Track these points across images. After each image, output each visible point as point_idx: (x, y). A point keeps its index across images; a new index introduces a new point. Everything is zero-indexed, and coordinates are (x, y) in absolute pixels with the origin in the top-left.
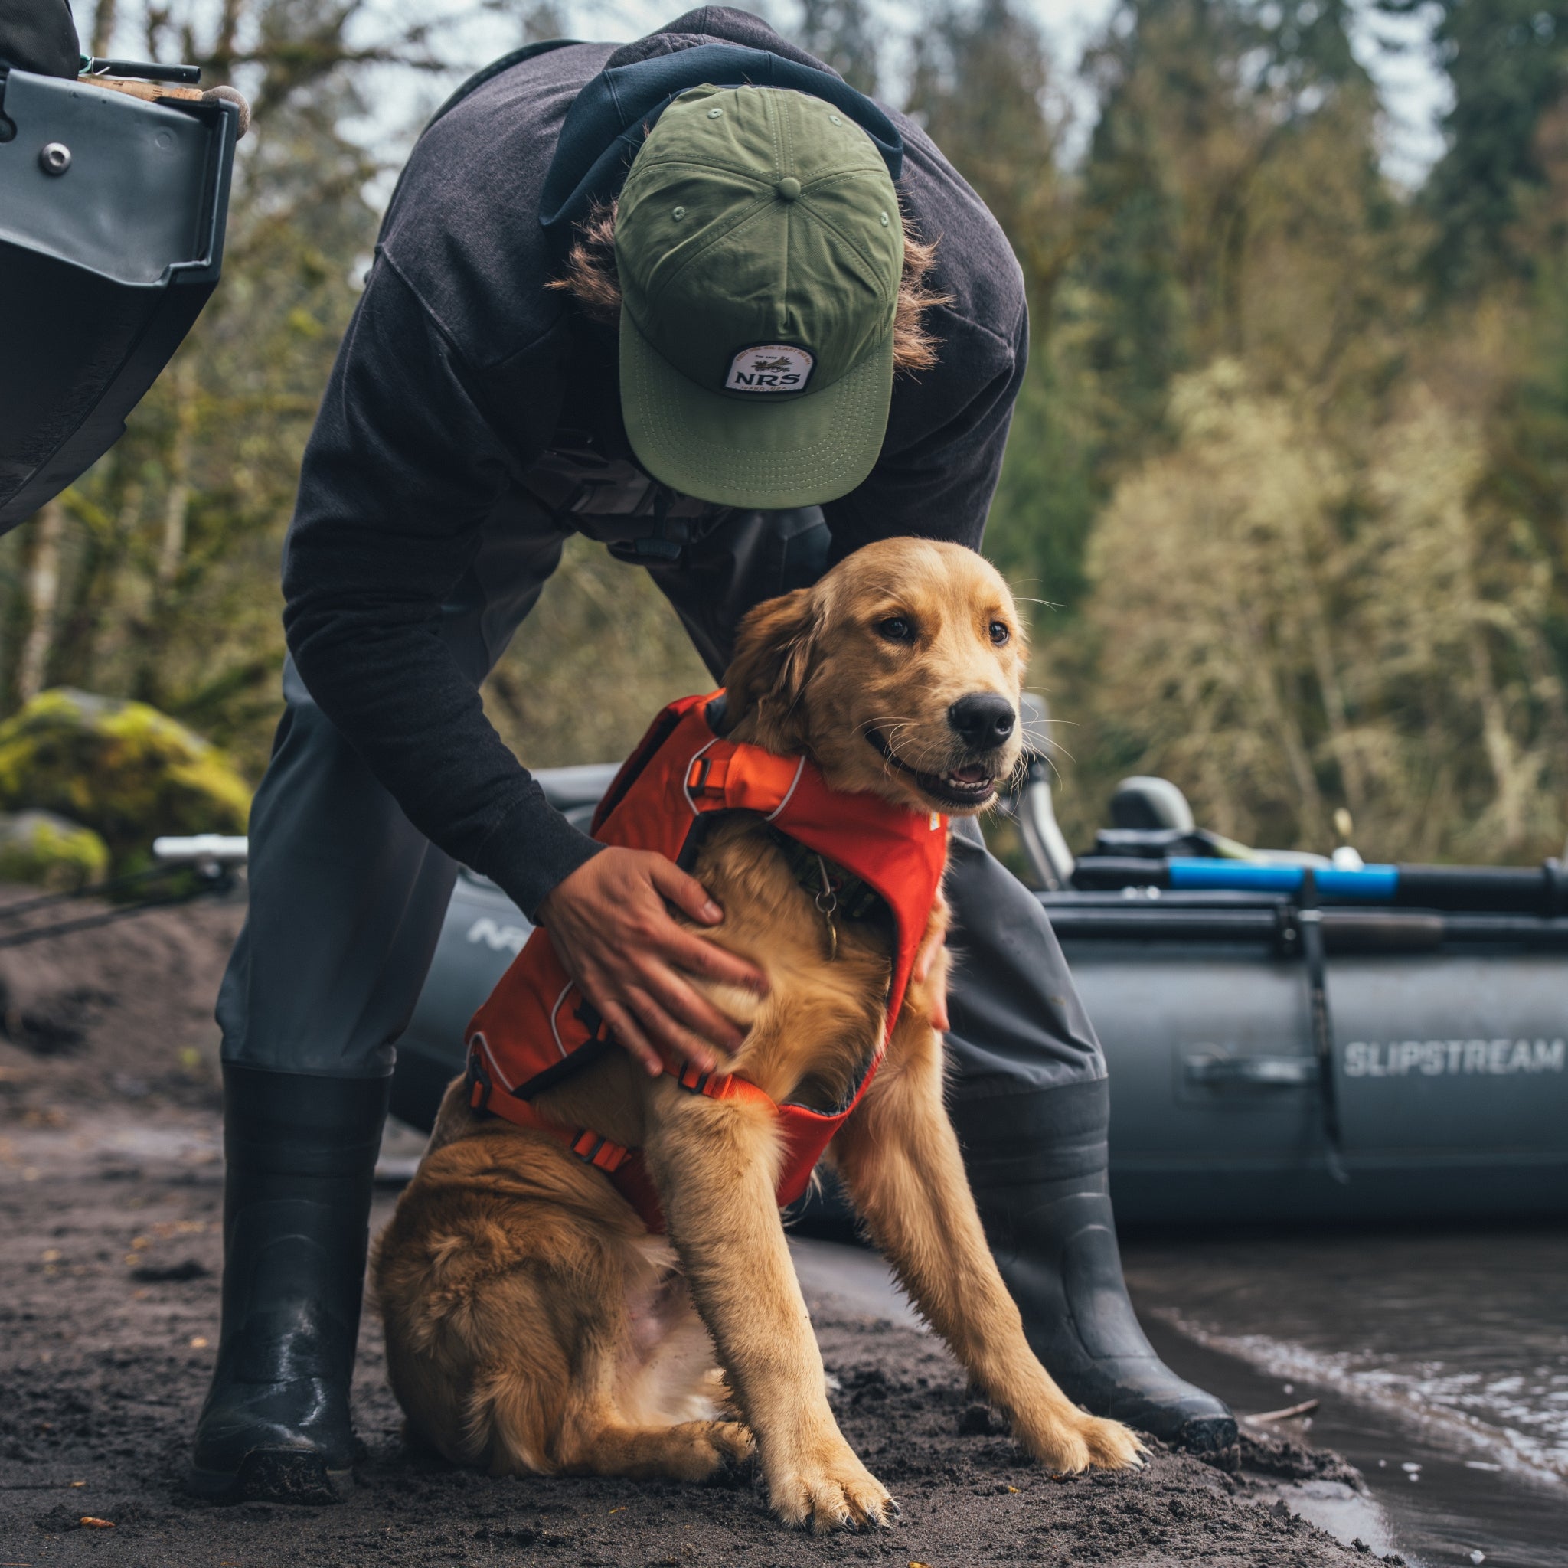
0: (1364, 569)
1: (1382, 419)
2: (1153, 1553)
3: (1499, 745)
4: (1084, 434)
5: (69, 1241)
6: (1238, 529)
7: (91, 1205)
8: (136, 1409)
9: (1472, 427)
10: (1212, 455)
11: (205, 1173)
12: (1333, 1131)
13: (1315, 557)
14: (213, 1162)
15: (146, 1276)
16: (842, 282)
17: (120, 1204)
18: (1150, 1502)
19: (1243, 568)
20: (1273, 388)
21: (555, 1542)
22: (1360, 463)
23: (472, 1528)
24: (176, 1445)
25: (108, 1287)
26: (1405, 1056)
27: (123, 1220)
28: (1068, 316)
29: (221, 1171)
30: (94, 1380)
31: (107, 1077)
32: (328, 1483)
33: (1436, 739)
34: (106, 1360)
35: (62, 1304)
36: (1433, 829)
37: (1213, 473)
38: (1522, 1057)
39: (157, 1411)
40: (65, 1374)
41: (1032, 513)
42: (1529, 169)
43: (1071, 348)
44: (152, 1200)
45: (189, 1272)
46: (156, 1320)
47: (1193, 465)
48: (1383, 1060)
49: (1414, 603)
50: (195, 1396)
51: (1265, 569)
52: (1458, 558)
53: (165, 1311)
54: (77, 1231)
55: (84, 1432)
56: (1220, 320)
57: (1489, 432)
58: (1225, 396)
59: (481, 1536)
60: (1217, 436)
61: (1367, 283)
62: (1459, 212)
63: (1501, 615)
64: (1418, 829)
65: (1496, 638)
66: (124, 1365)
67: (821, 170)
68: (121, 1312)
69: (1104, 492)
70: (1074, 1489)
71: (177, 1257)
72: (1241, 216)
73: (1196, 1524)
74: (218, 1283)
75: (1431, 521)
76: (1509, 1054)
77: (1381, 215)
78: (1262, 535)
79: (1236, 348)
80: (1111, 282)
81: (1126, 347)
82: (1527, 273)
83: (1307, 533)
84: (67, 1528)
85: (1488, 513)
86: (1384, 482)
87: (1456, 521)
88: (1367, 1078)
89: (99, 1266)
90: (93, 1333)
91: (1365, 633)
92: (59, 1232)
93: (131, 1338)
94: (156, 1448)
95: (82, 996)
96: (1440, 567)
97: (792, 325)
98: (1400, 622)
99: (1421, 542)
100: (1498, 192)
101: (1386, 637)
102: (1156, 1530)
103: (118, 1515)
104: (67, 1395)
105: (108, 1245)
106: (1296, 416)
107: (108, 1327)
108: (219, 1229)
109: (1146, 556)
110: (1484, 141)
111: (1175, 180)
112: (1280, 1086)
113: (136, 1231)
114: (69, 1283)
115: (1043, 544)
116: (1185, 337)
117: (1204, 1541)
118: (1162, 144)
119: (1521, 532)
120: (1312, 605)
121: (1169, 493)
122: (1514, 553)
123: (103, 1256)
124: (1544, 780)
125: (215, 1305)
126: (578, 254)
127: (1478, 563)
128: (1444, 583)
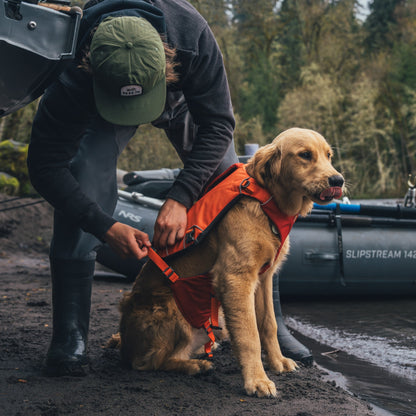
0: (348, 119)
1: (353, 81)
2: (303, 398)
3: (381, 165)
4: (278, 80)
5: (9, 293)
6: (316, 107)
7: (15, 282)
8: (30, 345)
9: (376, 84)
10: (310, 87)
11: (45, 273)
12: (342, 272)
13: (335, 115)
14: (47, 269)
15: (31, 304)
16: (146, 68)
17: (23, 282)
18: (302, 383)
19: (317, 117)
20: (327, 71)
21: (146, 391)
22: (348, 92)
23: (123, 385)
24: (42, 357)
25: (21, 308)
26: (361, 253)
27: (24, 287)
28: (275, 50)
29: (49, 272)
30: (19, 336)
31: (18, 244)
32: (82, 369)
33: (365, 163)
34: (22, 330)
35: (9, 312)
36: (363, 186)
37: (310, 92)
38: (391, 254)
39: (36, 346)
40: (11, 334)
41: (263, 100)
42: (392, 19)
43: (275, 58)
44: (31, 281)
45: (42, 304)
46: (35, 318)
47: (305, 90)
48: (356, 254)
49: (360, 128)
50: (47, 343)
51: (323, 118)
52: (372, 117)
53: (37, 315)
54: (12, 290)
55: (17, 353)
56: (313, 53)
57: (380, 85)
58: (314, 72)
59: (126, 388)
60: (312, 83)
61: (350, 46)
62: (374, 29)
63: (382, 132)
64: (359, 186)
65: (380, 137)
66: (27, 332)
67: (137, 39)
68: (25, 315)
69: (283, 96)
70: (281, 378)
71: (39, 299)
72: (319, 27)
73: (314, 390)
74: (51, 307)
75: (366, 108)
76: (388, 253)
77: (355, 29)
78: (322, 109)
79: (317, 61)
80: (286, 42)
81: (289, 59)
82: (391, 45)
83: (333, 109)
84: (15, 382)
85: (379, 106)
86: (354, 96)
87: (371, 107)
88: (351, 258)
89: (18, 300)
90: (18, 322)
91: (348, 135)
92: (7, 290)
93: (28, 324)
94: (37, 358)
95: (12, 222)
96: (367, 119)
97: (134, 80)
98: (356, 133)
99: (362, 112)
100: (385, 25)
101: (353, 136)
102: (304, 391)
103: (28, 379)
104: (13, 341)
105: (20, 294)
106: (331, 79)
107: (22, 320)
108: (50, 291)
109: (292, 113)
110: (381, 12)
111: (303, 17)
112: (329, 260)
113: (28, 290)
114: (10, 306)
115: (266, 108)
116: (305, 57)
117: (316, 395)
118: (300, 8)
119: (388, 111)
120: (335, 127)
121: (299, 97)
122: (386, 116)
123: (19, 298)
124: (391, 174)
125: (50, 314)
126: (84, 60)
127: (376, 118)
128: (368, 123)
